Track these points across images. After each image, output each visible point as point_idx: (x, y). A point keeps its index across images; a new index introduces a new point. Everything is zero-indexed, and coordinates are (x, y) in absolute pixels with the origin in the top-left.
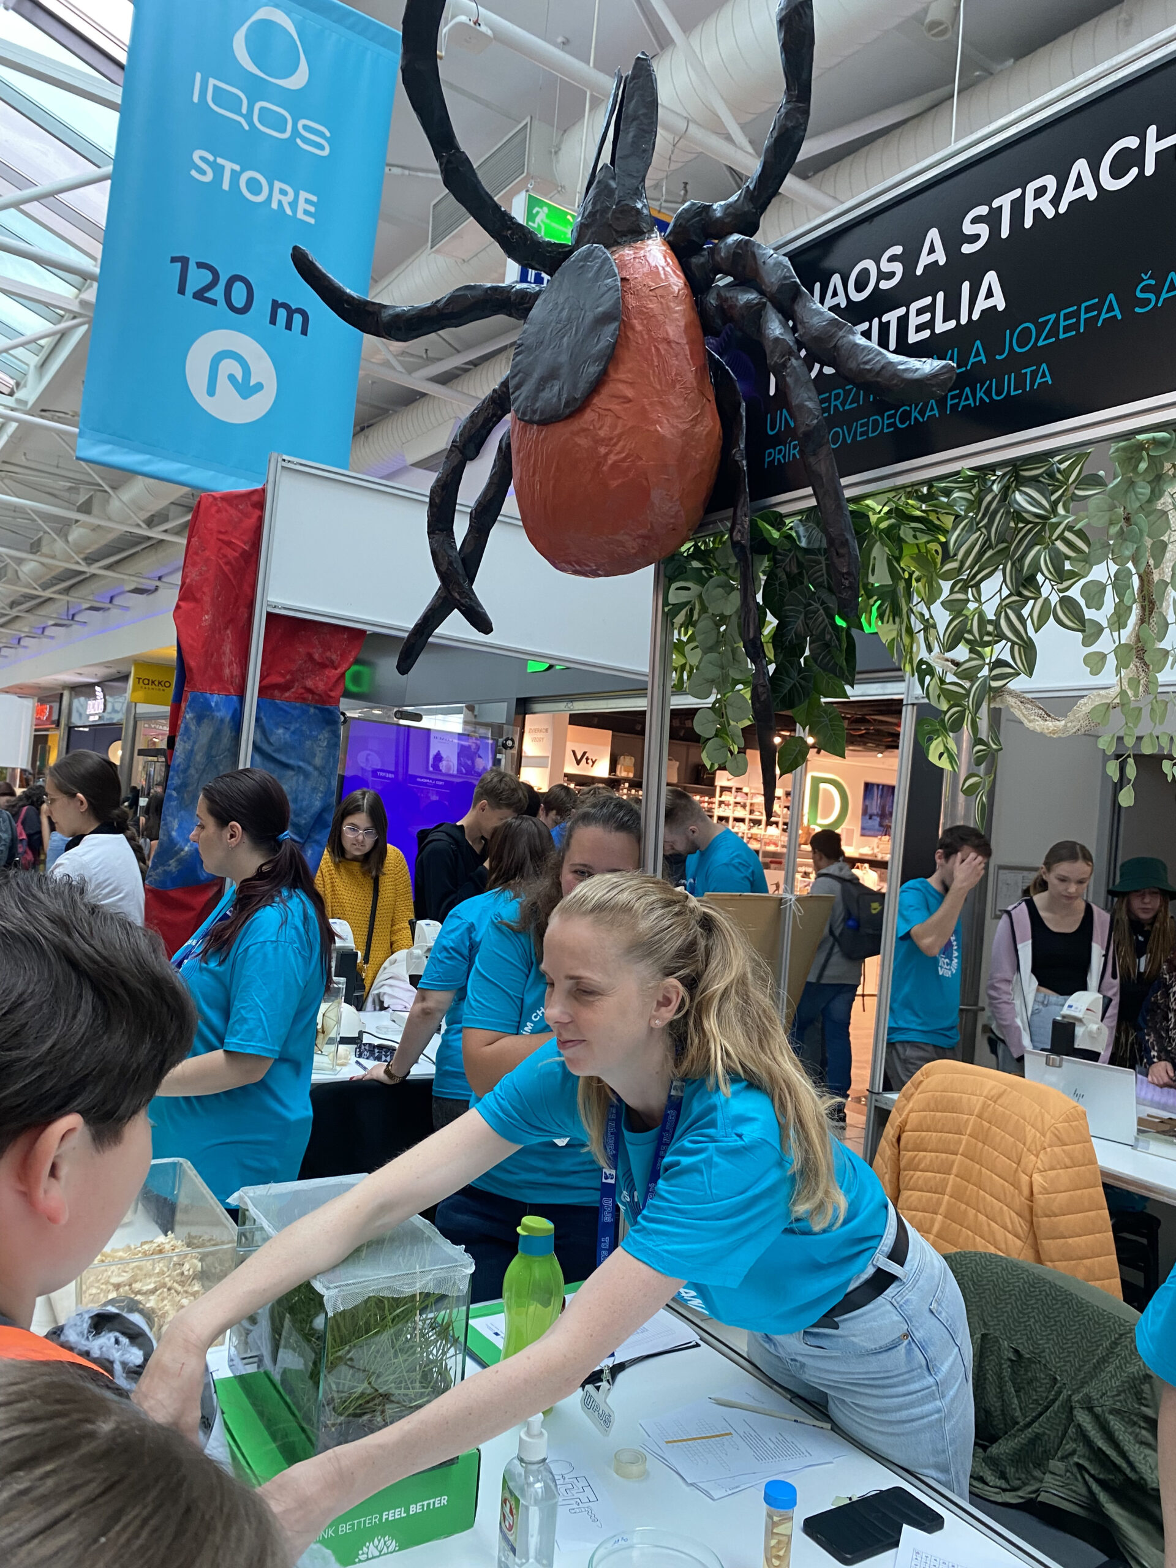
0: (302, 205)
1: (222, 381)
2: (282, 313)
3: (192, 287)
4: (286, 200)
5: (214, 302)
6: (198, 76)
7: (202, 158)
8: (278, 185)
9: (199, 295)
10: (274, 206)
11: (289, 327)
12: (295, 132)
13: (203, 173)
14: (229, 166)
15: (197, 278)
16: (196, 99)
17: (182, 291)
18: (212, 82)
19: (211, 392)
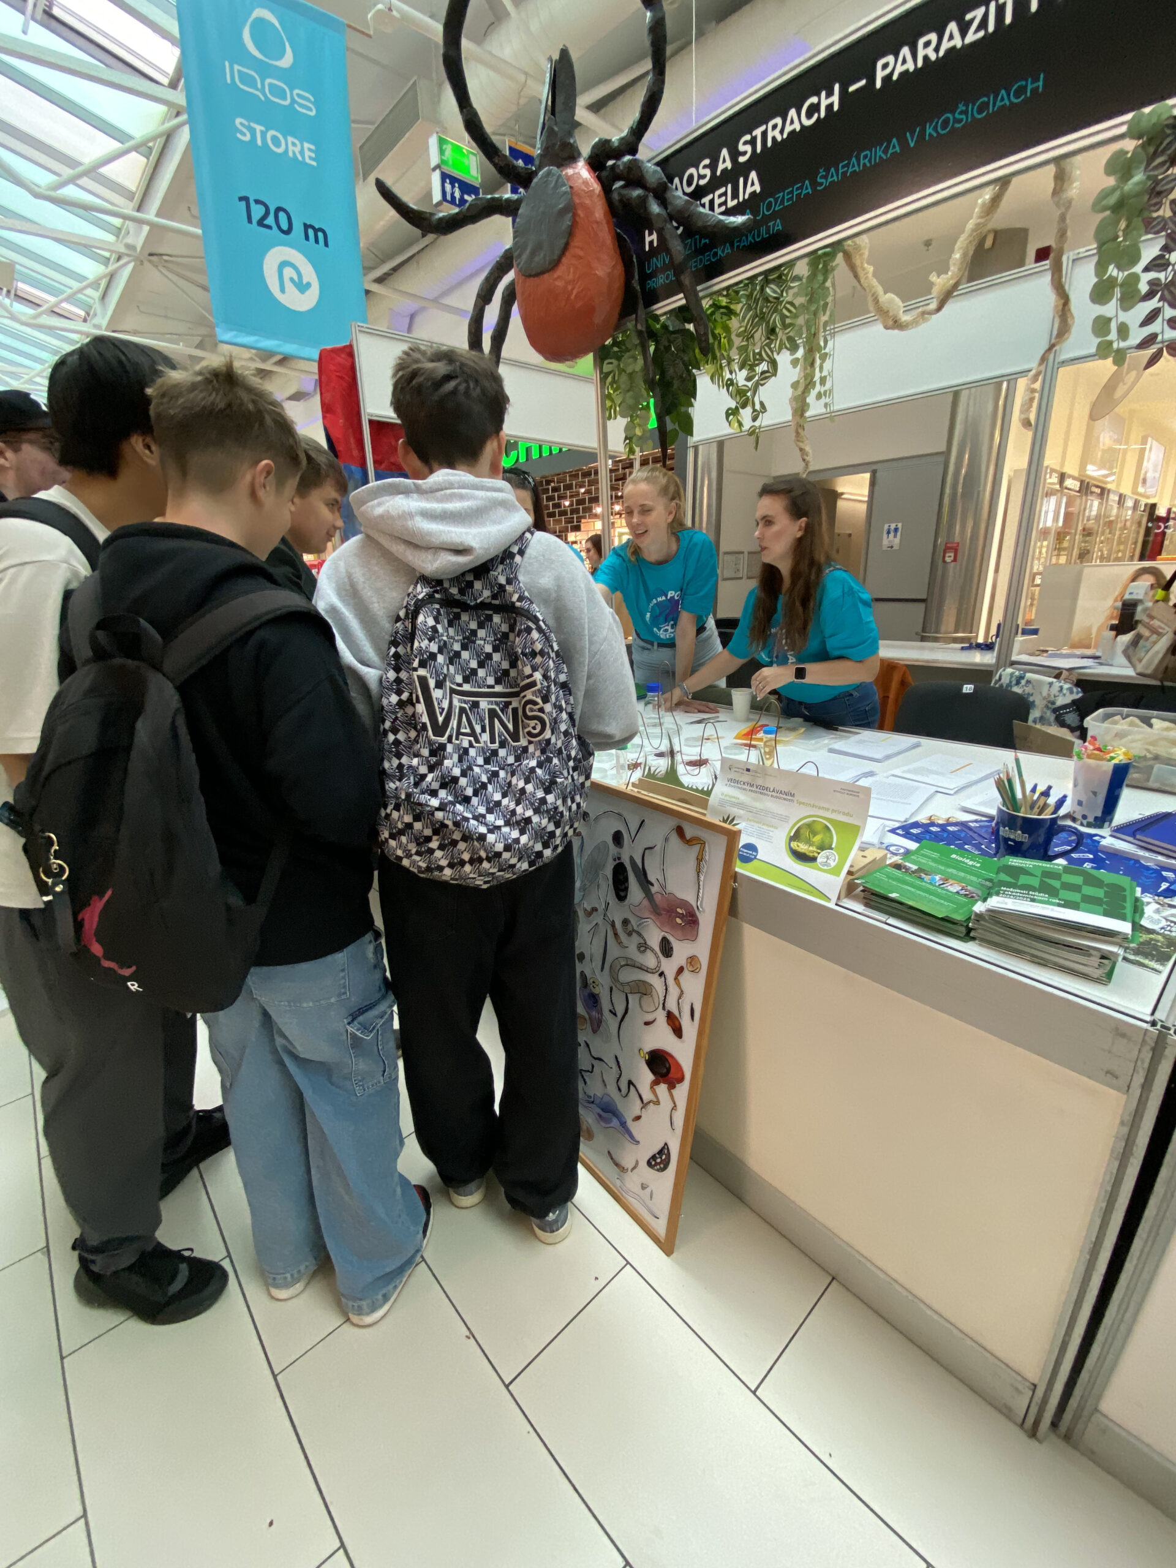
0: (307, 153)
1: (288, 285)
2: (311, 232)
3: (255, 219)
4: (297, 149)
5: (269, 227)
6: (227, 64)
7: (241, 124)
8: (290, 139)
9: (261, 223)
10: (291, 154)
11: (317, 241)
12: (293, 101)
13: (244, 134)
14: (259, 128)
15: (257, 211)
16: (229, 81)
17: (250, 220)
18: (236, 67)
19: (283, 290)
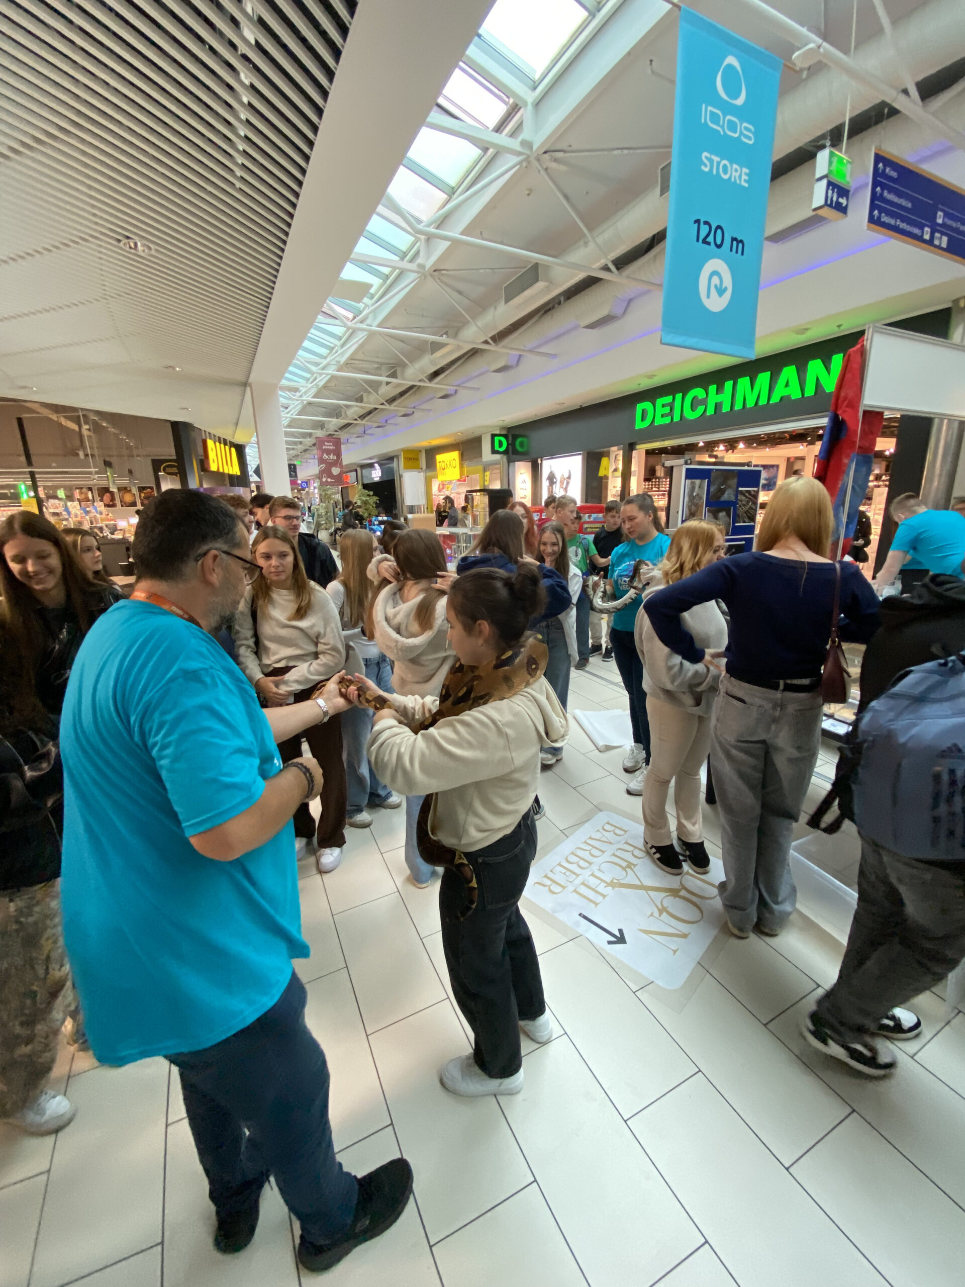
0: (744, 177)
1: (713, 290)
2: (735, 243)
3: (702, 236)
4: (737, 174)
5: (709, 244)
6: (704, 106)
7: (706, 157)
9: (705, 242)
10: (733, 180)
11: (737, 252)
12: (741, 133)
13: (706, 166)
14: (716, 159)
15: (704, 230)
16: (703, 121)
17: (698, 240)
18: (710, 108)
19: (708, 296)
